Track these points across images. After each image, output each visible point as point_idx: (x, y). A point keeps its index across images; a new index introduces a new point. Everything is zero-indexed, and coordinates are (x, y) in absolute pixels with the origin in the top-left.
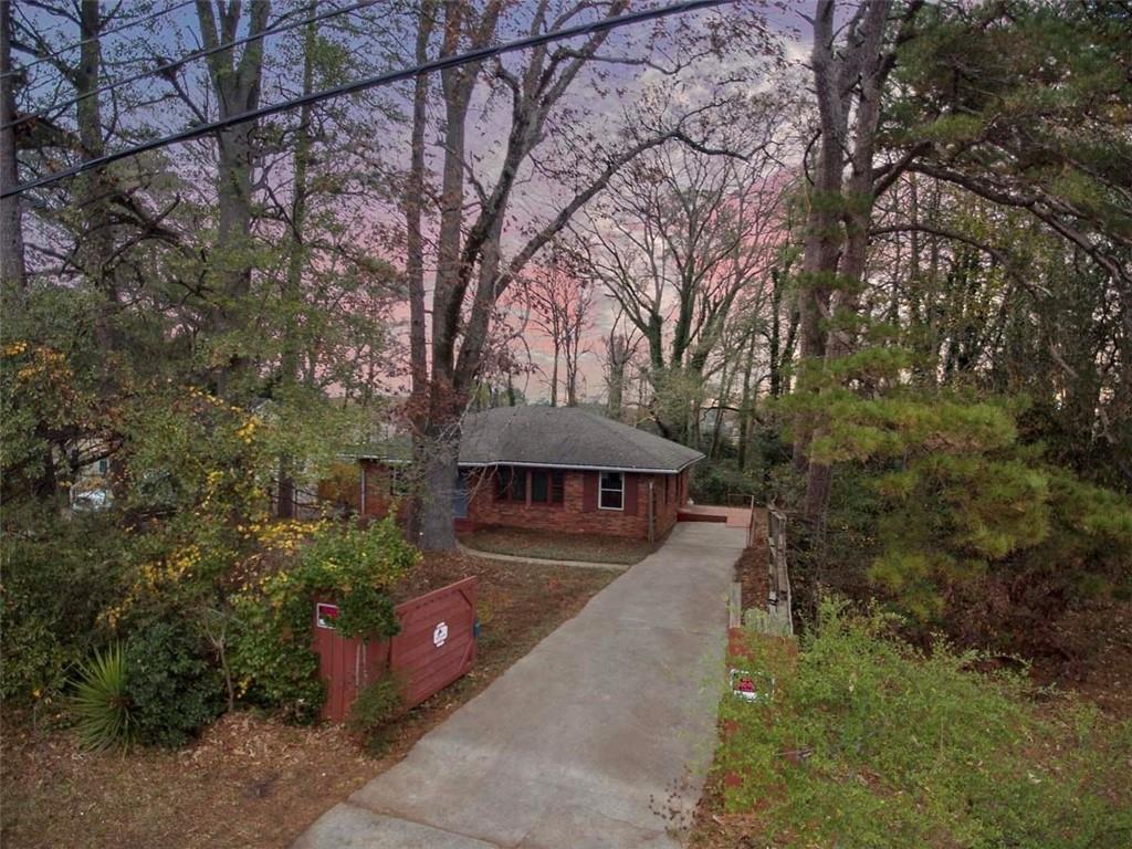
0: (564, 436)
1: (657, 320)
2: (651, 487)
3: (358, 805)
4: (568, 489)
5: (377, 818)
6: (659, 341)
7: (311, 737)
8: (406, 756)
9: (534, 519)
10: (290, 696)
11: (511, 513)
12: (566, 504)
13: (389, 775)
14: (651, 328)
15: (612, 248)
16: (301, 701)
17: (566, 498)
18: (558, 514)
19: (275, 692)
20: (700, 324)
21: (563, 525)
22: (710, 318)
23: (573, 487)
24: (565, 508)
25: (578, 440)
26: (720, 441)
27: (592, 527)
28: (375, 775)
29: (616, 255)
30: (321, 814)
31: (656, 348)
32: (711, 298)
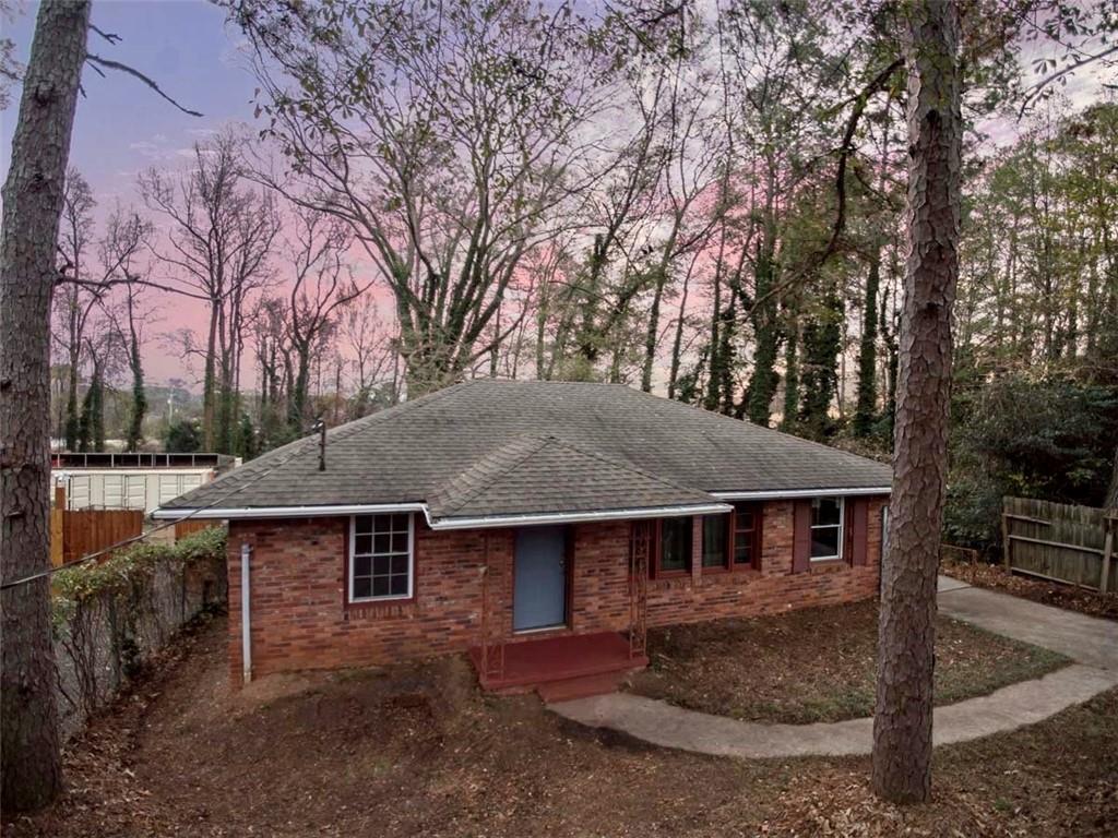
4: (769, 535)
9: (710, 601)
11: (665, 600)
12: (765, 562)
17: (764, 552)
18: (752, 585)
21: (758, 603)
23: (777, 531)
24: (765, 572)
27: (804, 598)
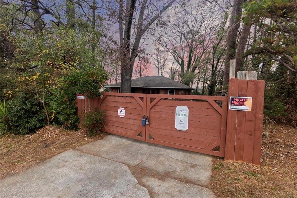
0: (160, 82)
1: (183, 61)
2: (182, 92)
3: (78, 150)
4: (161, 91)
5: (83, 154)
6: (183, 66)
7: (73, 133)
8: (102, 139)
10: (67, 120)
13: (94, 143)
14: (181, 64)
15: (172, 43)
16: (70, 121)
19: (62, 118)
20: (194, 62)
22: (196, 61)
25: (163, 82)
26: (197, 92)
28: (89, 142)
29: (173, 44)
30: (62, 152)
31: (182, 68)
32: (196, 56)
